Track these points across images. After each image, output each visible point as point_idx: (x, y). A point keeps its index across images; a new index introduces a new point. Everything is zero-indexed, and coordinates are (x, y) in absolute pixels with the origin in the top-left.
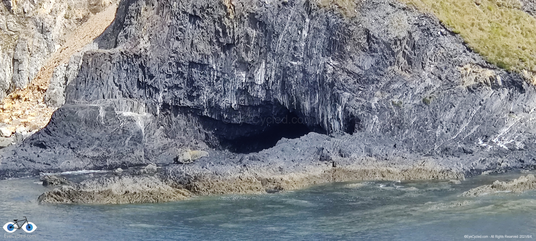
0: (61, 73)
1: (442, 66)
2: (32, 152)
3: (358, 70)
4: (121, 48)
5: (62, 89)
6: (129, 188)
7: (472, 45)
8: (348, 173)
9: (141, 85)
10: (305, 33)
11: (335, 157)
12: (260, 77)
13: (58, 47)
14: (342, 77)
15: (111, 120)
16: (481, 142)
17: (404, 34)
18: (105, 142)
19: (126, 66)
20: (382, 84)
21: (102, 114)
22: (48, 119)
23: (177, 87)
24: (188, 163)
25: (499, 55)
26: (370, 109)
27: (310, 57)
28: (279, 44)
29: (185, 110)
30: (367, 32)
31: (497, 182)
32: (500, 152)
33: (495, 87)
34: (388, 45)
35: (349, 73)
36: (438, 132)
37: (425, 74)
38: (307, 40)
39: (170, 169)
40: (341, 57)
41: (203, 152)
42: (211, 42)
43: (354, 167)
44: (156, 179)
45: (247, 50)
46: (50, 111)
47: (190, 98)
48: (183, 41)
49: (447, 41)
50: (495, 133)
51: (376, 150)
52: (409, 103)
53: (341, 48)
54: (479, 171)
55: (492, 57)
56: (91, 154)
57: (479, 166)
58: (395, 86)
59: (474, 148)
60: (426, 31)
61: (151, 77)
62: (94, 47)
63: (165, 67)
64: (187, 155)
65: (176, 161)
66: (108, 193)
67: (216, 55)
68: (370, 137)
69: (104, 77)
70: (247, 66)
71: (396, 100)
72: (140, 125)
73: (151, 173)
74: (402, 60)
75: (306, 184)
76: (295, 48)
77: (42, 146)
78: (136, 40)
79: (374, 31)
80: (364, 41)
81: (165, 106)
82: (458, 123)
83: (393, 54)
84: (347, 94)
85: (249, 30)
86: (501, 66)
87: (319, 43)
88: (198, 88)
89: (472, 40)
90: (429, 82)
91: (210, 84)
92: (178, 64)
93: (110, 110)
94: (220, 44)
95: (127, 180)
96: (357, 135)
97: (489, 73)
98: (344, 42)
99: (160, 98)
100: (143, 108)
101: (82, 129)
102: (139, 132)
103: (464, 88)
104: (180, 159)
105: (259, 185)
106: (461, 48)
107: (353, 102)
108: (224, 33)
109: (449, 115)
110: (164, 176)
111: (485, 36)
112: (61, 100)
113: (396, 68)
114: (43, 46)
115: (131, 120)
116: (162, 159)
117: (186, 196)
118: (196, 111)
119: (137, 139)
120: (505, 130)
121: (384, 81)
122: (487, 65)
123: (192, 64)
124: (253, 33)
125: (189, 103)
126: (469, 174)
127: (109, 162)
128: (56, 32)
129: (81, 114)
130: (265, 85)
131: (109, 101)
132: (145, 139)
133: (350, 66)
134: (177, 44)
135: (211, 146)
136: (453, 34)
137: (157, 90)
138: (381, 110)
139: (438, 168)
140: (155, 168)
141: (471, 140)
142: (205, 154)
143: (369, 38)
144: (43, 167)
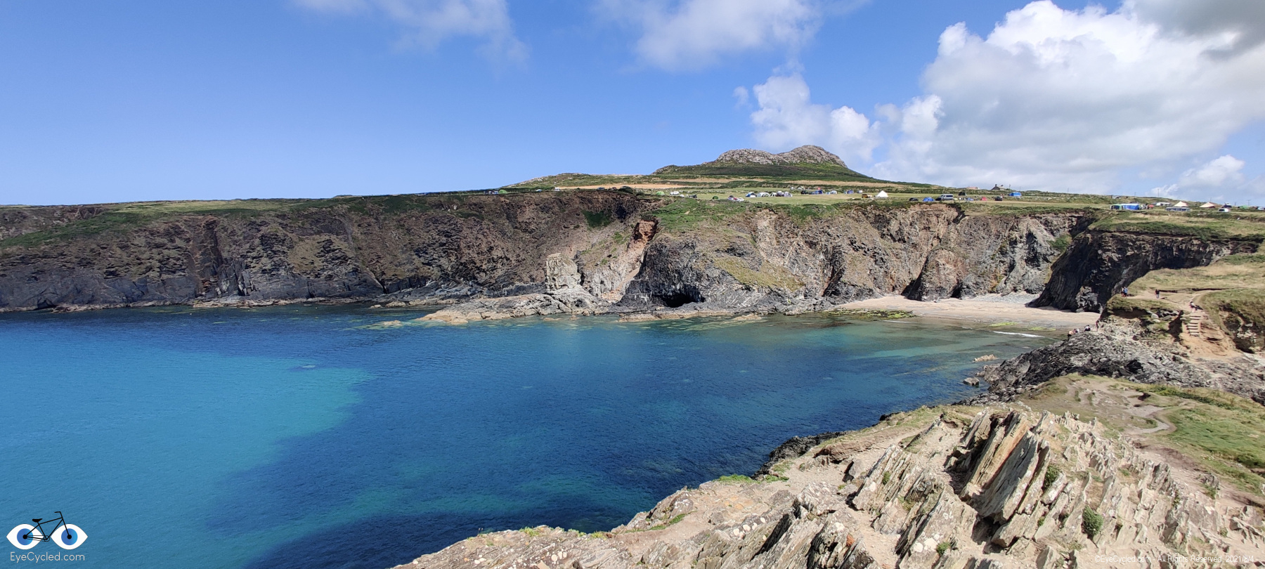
1: (728, 284)
2: (616, 307)
3: (705, 285)
4: (641, 279)
5: (625, 290)
6: (643, 317)
7: (736, 278)
9: (646, 289)
10: (690, 275)
11: (698, 309)
12: (678, 288)
14: (700, 287)
15: (638, 299)
16: (738, 305)
17: (717, 275)
18: (636, 305)
19: (642, 284)
21: (635, 297)
22: (621, 299)
23: (656, 290)
24: (659, 310)
25: (744, 281)
26: (708, 296)
27: (692, 282)
28: (683, 279)
29: (658, 296)
31: (743, 316)
32: (744, 308)
33: (742, 290)
34: (713, 278)
35: (702, 286)
36: (727, 302)
37: (723, 286)
38: (691, 277)
39: (654, 312)
40: (700, 282)
41: (663, 307)
42: (665, 278)
43: (703, 312)
44: (650, 315)
45: (675, 280)
46: (621, 296)
47: (659, 292)
49: (729, 277)
50: (742, 302)
51: (710, 307)
53: (700, 279)
54: (738, 313)
56: (632, 308)
57: (738, 311)
58: (715, 289)
59: (737, 307)
60: (723, 275)
61: (649, 287)
62: (634, 279)
63: (653, 285)
64: (659, 308)
65: (655, 310)
68: (708, 303)
69: (636, 287)
71: (715, 293)
72: (646, 300)
74: (717, 282)
76: (688, 279)
77: (619, 306)
78: (645, 277)
81: (653, 295)
82: (732, 300)
83: (714, 281)
84: (702, 292)
85: (675, 274)
87: (694, 278)
88: (662, 290)
89: (736, 276)
90: (724, 288)
91: (665, 289)
92: (656, 284)
94: (667, 278)
95: (642, 315)
96: (704, 303)
97: (741, 286)
99: (651, 293)
100: (647, 296)
101: (630, 301)
102: (645, 302)
103: (734, 290)
104: (657, 310)
105: (678, 316)
106: (733, 279)
107: (703, 294)
108: (669, 275)
110: (652, 314)
111: (740, 276)
113: (715, 284)
114: (620, 279)
115: (643, 299)
116: (652, 309)
118: (661, 296)
119: (645, 304)
120: (745, 302)
121: (712, 288)
123: (660, 284)
125: (659, 294)
126: (735, 314)
127: (637, 310)
131: (637, 294)
132: (647, 304)
134: (656, 278)
135: (665, 306)
136: (731, 275)
137: (650, 291)
139: (727, 312)
140: (650, 312)
143: (708, 276)
144: (619, 311)
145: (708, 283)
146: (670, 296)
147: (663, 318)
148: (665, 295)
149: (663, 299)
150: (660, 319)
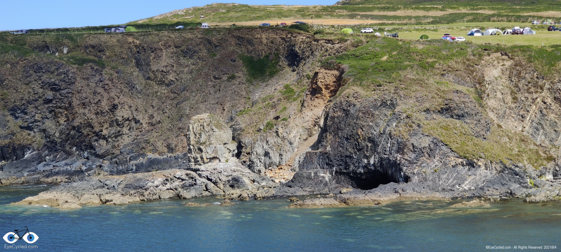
0: (297, 159)
1: (442, 157)
2: (287, 189)
3: (409, 159)
4: (320, 150)
5: (298, 165)
6: (323, 203)
7: (454, 149)
8: (406, 198)
9: (327, 164)
10: (389, 145)
11: (400, 191)
12: (372, 162)
13: (296, 150)
14: (403, 161)
15: (316, 177)
16: (457, 187)
17: (427, 145)
18: (314, 185)
19: (322, 157)
20: (418, 164)
21: (313, 175)
22: (292, 177)
23: (341, 165)
24: (345, 193)
25: (465, 153)
26: (414, 174)
27: (391, 154)
28: (379, 149)
29: (344, 174)
30: (413, 144)
31: (464, 202)
32: (465, 191)
33: (463, 165)
34: (421, 149)
35: (406, 160)
36: (440, 183)
37: (435, 160)
38: (389, 148)
39: (338, 196)
40: (403, 154)
41: (351, 189)
42: (353, 148)
43: (408, 196)
44: (332, 199)
45: (367, 151)
46: (293, 174)
47: (346, 169)
48: (343, 148)
49: (444, 148)
50: (463, 183)
51: (416, 189)
52: (429, 171)
53: (403, 151)
54: (457, 198)
55: (461, 154)
56: (308, 190)
57: (457, 196)
58: (424, 165)
59: (455, 189)
60: (436, 144)
61: (331, 161)
62: (310, 150)
63: (337, 157)
64: (344, 190)
65: (340, 193)
66: (315, 204)
67: (355, 153)
68: (414, 184)
69: (314, 161)
70: (367, 158)
71: (424, 170)
72: (327, 179)
73: (331, 197)
74: (427, 155)
75: (389, 202)
76: (385, 151)
77: (290, 187)
78: (326, 147)
79: (415, 144)
80: (411, 148)
81: (336, 172)
82: (449, 179)
83: (423, 153)
84: (405, 168)
85: (368, 144)
86: (465, 157)
87: (394, 148)
88: (349, 165)
89: (454, 147)
90: (437, 163)
91: (353, 164)
92: (341, 156)
93: (316, 173)
94: (357, 149)
95: (322, 200)
96: (409, 183)
97: (461, 160)
98: (404, 148)
99: (334, 169)
100: (328, 173)
101: (305, 181)
102: (327, 182)
103: (451, 166)
104: (342, 192)
105: (372, 202)
106: (449, 151)
107: (407, 171)
108: (359, 145)
109: (445, 176)
110: (336, 198)
111: (459, 146)
112: (297, 170)
113: (424, 158)
114: (291, 149)
115: (323, 177)
116: (335, 192)
117: (344, 205)
118: (348, 174)
119: (326, 184)
120: (467, 182)
121: (419, 163)
122: (460, 157)
123: (347, 156)
124: (370, 145)
125: (345, 171)
126: (452, 199)
127: (315, 193)
128: (295, 144)
129: (305, 175)
130: (374, 165)
131: (315, 170)
132: (329, 184)
133: (406, 157)
134: (341, 149)
135: (354, 187)
136: (446, 145)
137: (333, 166)
138: (418, 174)
139: (441, 196)
140: (332, 195)
141: (454, 186)
142: (351, 190)
143: (413, 147)
144: (291, 195)
145: (413, 156)
146: (360, 173)
147: (352, 205)
148: (355, 172)
149: (351, 178)
150: (347, 206)
